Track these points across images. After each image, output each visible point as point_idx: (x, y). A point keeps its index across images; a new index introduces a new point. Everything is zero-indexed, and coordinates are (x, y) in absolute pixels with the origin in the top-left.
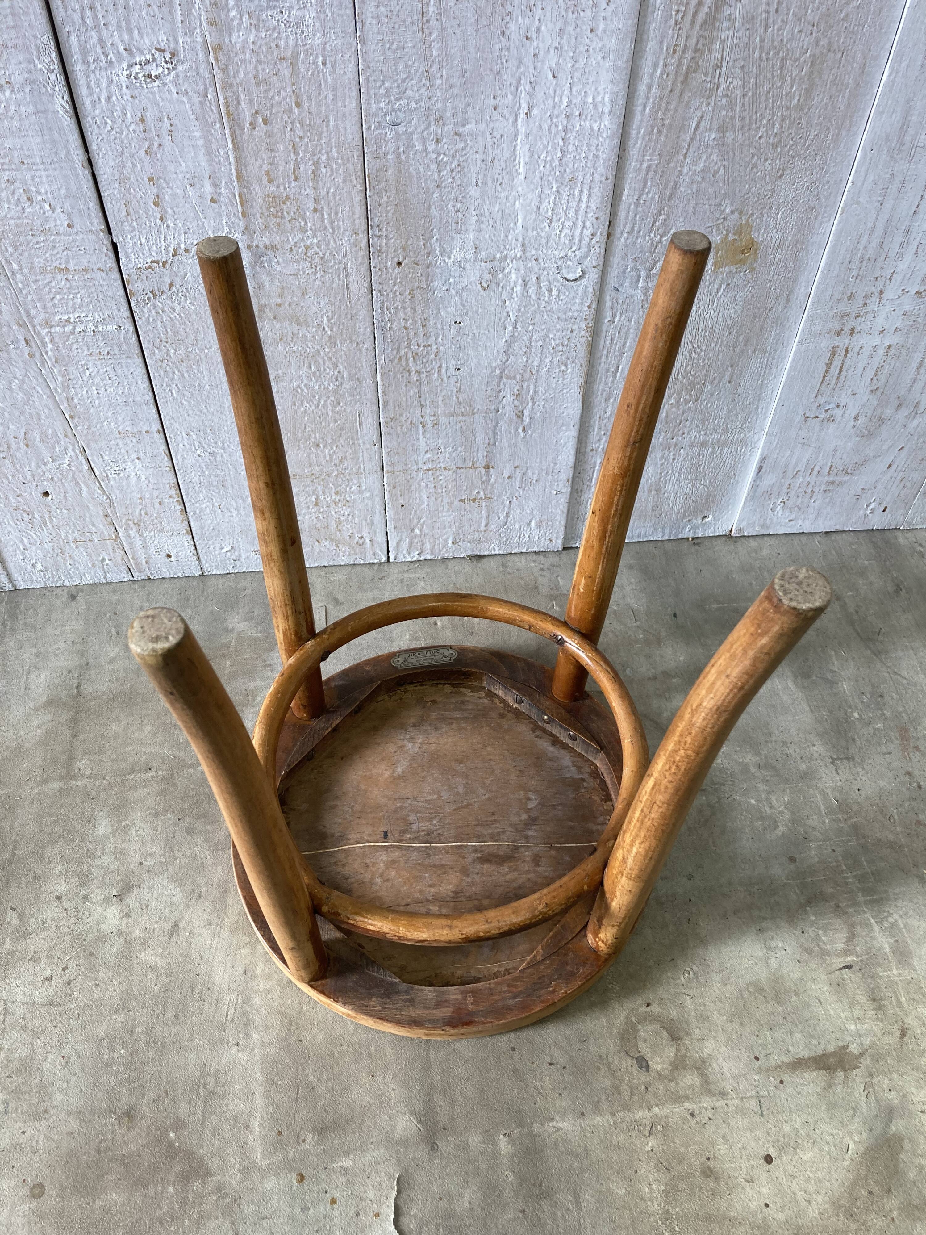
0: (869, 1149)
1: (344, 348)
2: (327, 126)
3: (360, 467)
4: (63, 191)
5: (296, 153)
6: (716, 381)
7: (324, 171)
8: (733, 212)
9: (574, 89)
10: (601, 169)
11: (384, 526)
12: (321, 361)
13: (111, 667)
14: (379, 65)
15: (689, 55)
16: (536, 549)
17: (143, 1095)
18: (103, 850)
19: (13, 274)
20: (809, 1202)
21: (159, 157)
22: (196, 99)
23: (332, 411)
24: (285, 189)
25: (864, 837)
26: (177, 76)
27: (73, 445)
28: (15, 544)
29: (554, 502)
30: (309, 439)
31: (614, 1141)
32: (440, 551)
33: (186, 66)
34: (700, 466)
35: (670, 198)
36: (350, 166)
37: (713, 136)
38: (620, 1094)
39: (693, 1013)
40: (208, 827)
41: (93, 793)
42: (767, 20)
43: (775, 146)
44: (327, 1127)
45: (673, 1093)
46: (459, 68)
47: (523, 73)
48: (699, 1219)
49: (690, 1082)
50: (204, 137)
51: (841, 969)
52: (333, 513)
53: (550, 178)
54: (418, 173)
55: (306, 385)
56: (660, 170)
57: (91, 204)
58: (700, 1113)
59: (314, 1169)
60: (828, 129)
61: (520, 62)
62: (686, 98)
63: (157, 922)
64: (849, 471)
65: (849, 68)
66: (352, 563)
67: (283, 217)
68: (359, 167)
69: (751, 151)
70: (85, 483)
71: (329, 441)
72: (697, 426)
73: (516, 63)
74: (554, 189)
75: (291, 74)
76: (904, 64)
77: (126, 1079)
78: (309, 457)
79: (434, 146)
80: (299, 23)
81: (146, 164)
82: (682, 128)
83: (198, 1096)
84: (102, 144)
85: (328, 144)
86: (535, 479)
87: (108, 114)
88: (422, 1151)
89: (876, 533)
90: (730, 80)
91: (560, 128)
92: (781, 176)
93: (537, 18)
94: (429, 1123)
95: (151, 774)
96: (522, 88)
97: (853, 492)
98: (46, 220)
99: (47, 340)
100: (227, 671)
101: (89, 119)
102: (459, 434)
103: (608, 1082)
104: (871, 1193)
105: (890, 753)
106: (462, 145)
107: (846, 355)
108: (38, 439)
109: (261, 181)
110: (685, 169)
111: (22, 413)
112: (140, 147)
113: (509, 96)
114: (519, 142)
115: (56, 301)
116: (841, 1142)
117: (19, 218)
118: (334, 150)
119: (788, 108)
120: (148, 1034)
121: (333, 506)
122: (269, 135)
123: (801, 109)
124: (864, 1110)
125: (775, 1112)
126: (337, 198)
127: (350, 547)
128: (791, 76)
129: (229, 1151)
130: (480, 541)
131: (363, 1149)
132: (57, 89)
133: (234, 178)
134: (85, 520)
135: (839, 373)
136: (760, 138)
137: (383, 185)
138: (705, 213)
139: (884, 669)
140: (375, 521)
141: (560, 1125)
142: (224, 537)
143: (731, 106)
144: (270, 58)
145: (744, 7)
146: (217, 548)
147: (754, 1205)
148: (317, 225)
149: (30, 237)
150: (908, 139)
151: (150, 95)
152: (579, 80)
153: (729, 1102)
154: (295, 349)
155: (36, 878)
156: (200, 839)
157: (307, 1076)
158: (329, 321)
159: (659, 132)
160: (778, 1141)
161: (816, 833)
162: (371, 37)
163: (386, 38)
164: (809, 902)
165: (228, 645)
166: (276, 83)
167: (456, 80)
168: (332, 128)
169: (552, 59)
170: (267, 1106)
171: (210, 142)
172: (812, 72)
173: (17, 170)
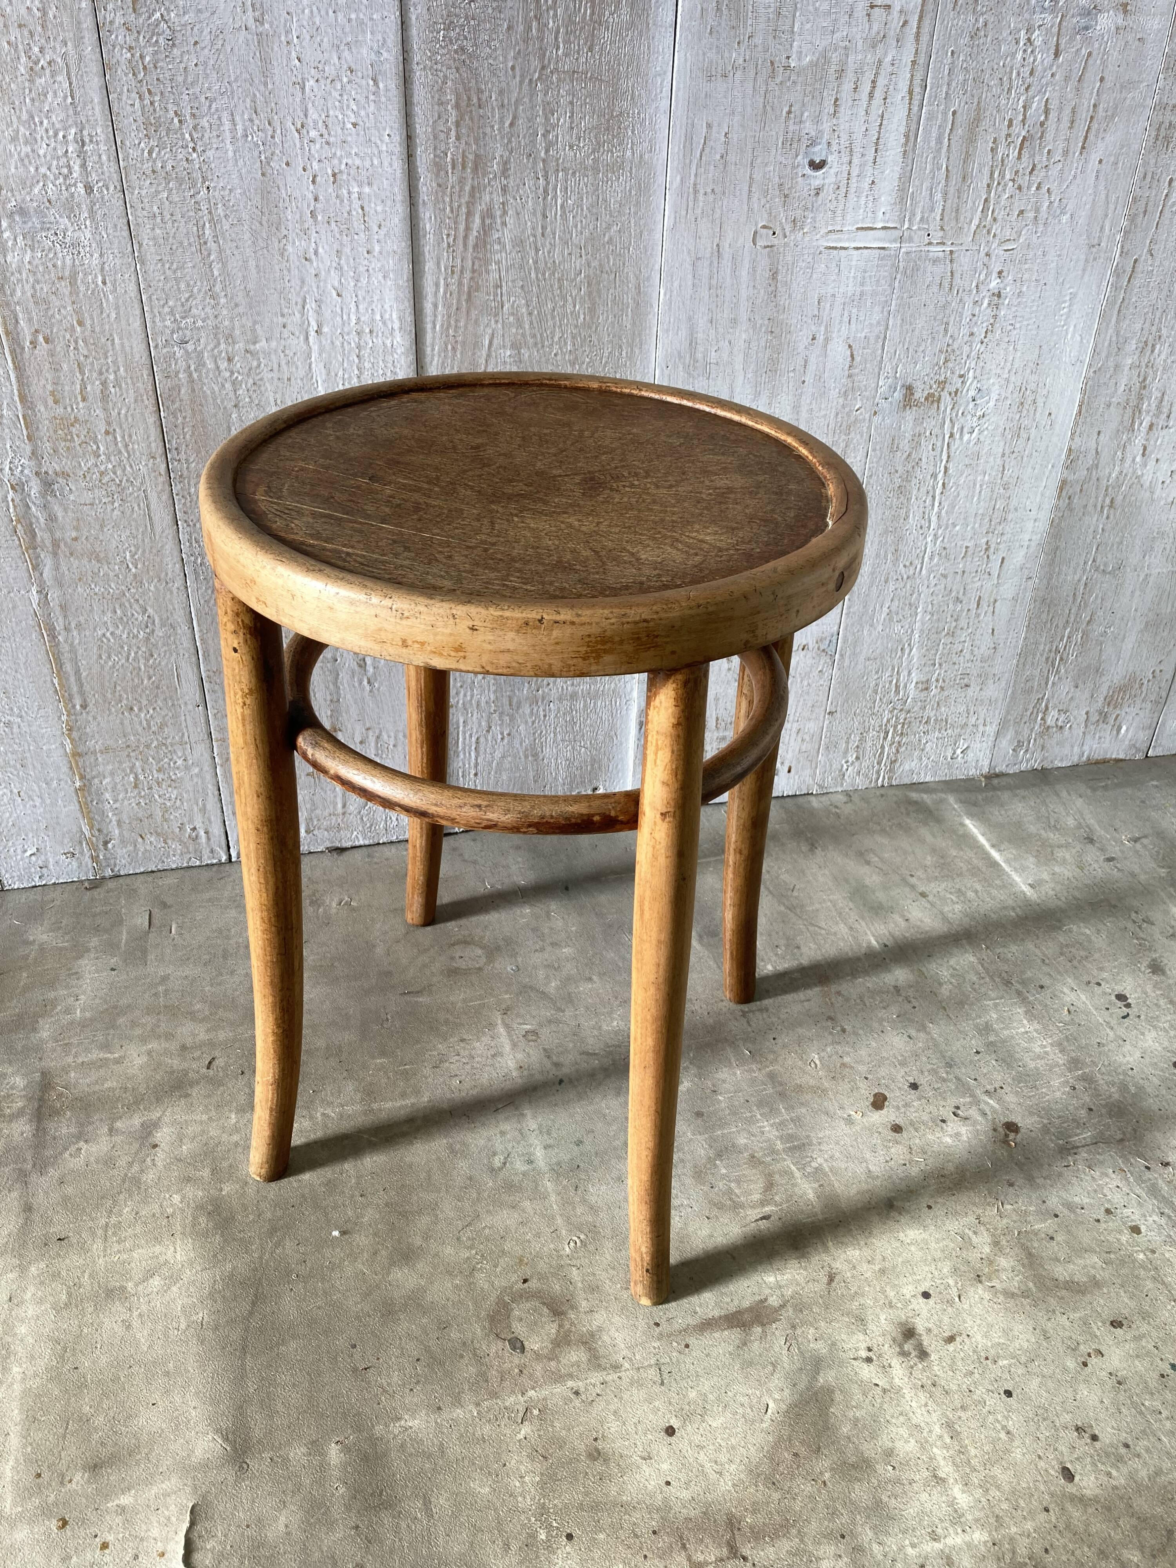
0: (793, 1406)
1: (152, 588)
2: (113, 344)
3: (183, 734)
5: (82, 373)
7: (113, 390)
9: (361, 307)
11: (219, 811)
12: (127, 604)
14: (161, 284)
15: (468, 275)
20: (720, 1474)
23: (145, 665)
24: (72, 409)
25: (782, 1084)
30: (121, 701)
31: (478, 1433)
34: (575, 723)
36: (140, 385)
37: (508, 353)
38: (487, 1381)
39: (580, 1285)
42: (535, 243)
44: (104, 1462)
45: (553, 1373)
46: (242, 287)
47: (308, 292)
48: (583, 1510)
49: (574, 1359)
51: (757, 1220)
52: (157, 797)
54: (213, 393)
55: (112, 634)
58: (587, 1390)
59: (81, 1512)
60: (621, 347)
61: (303, 282)
62: (474, 316)
65: (626, 288)
66: (185, 865)
67: (72, 440)
68: (150, 387)
71: (144, 702)
73: (299, 283)
75: (71, 294)
76: (676, 284)
78: (122, 723)
79: (226, 364)
80: (76, 244)
82: (477, 345)
85: (115, 362)
86: (392, 744)
88: (229, 1474)
89: (788, 800)
90: (512, 299)
91: (353, 345)
93: (313, 241)
94: (238, 1440)
96: (307, 306)
103: (472, 1370)
104: (796, 1455)
105: (808, 1000)
106: (255, 364)
109: (46, 401)
113: (296, 313)
114: (313, 359)
116: (759, 1402)
119: (576, 326)
121: (155, 787)
122: (52, 354)
124: (785, 1365)
125: (678, 1378)
126: (130, 419)
127: (181, 841)
128: (571, 296)
130: (339, 829)
131: (148, 1482)
133: (16, 398)
136: (555, 355)
137: (177, 405)
139: (800, 922)
140: (209, 807)
141: (410, 1424)
142: (26, 835)
143: (519, 324)
144: (47, 277)
145: (511, 231)
146: (19, 851)
147: (651, 1486)
148: (111, 450)
150: (699, 356)
152: (364, 299)
153: (622, 1374)
154: (97, 590)
157: (81, 1407)
158: (132, 556)
159: (453, 348)
160: (682, 1409)
161: (726, 1086)
162: (149, 257)
163: (165, 259)
164: (719, 1155)
165: (26, 957)
166: (55, 302)
167: (240, 298)
168: (117, 347)
169: (334, 279)
170: (24, 1446)
172: (591, 292)
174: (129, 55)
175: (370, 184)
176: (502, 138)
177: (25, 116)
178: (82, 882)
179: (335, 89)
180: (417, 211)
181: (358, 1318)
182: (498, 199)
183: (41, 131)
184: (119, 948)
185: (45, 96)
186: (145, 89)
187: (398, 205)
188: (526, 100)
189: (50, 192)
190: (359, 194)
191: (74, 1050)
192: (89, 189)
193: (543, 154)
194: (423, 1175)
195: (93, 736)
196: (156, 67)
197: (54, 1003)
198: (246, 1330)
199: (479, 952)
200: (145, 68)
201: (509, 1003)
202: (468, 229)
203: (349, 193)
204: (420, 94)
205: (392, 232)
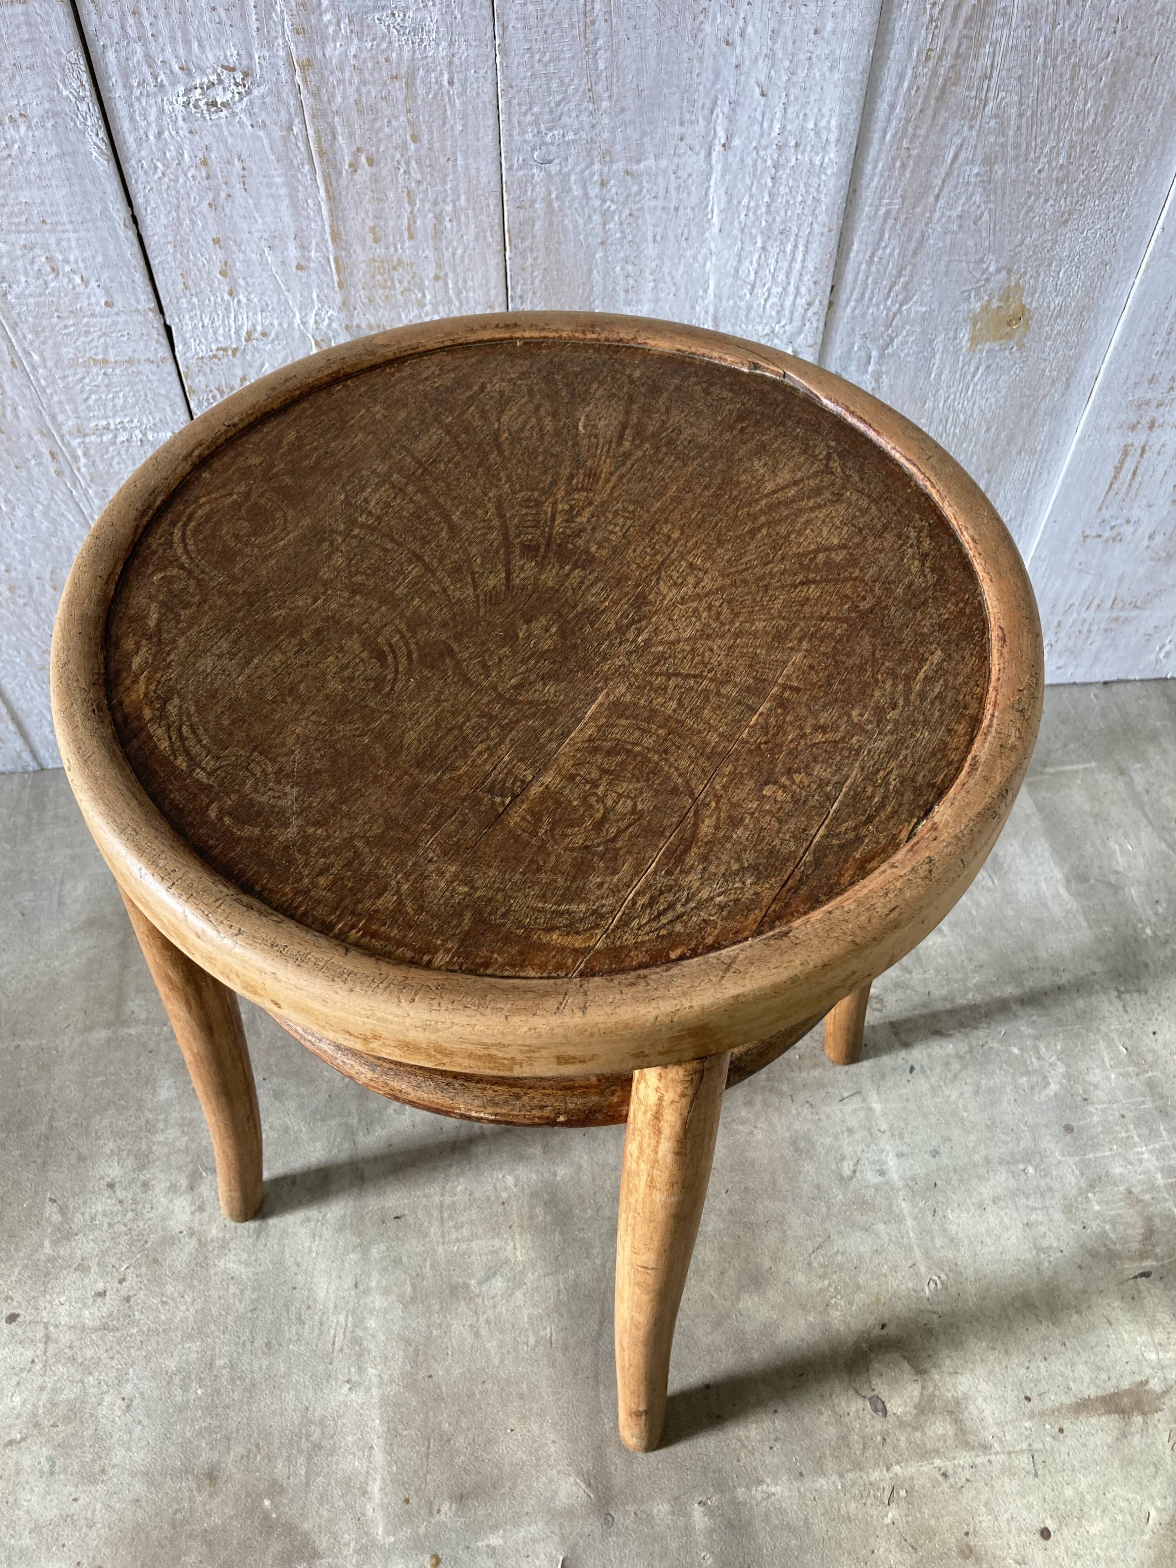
2: (454, 166)
4: (99, 259)
5: (412, 203)
7: (449, 225)
8: (998, 271)
9: (790, 110)
10: (823, 218)
14: (525, 83)
15: (947, 62)
17: (229, 1450)
18: (166, 1120)
19: (34, 368)
21: (227, 211)
22: (277, 134)
24: (396, 250)
25: (1162, 1098)
26: (252, 103)
33: (263, 89)
35: (915, 253)
36: (483, 218)
37: (976, 170)
38: (849, 1447)
39: (942, 1337)
40: (302, 1089)
41: (152, 1045)
42: (1055, 14)
43: (1059, 182)
44: (469, 1493)
45: (918, 1446)
46: (634, 85)
47: (721, 91)
49: (941, 1431)
50: (287, 184)
51: (1136, 1277)
53: (754, 231)
54: (576, 226)
56: (902, 218)
57: (137, 275)
58: (955, 1473)
59: (452, 1549)
60: (1133, 158)
61: (717, 76)
62: (941, 120)
64: (1138, 605)
65: (1165, 78)
67: (393, 287)
68: (497, 220)
69: (1027, 189)
73: (711, 76)
74: (759, 244)
75: (406, 98)
77: (206, 1428)
79: (597, 190)
80: (417, 29)
81: (210, 221)
82: (935, 160)
83: (300, 1451)
84: (151, 196)
85: (455, 189)
87: (159, 154)
88: (593, 1525)
89: (1171, 683)
90: (1002, 94)
91: (769, 163)
92: (1066, 222)
93: (742, 15)
94: (600, 1486)
96: (718, 110)
97: (1142, 631)
98: (77, 296)
99: (80, 452)
101: (133, 162)
103: (833, 1430)
106: (635, 188)
107: (1142, 455)
109: (364, 240)
110: (936, 216)
111: (48, 547)
112: (202, 199)
113: (701, 120)
114: (712, 183)
115: (91, 402)
116: (1140, 1509)
117: (40, 295)
119: (1079, 131)
120: (231, 1368)
122: (375, 179)
123: (1098, 133)
124: (1169, 1467)
125: (1053, 1471)
126: (467, 261)
128: (1085, 89)
129: (342, 1524)
131: (516, 1522)
132: (89, 123)
133: (328, 237)
135: (1132, 479)
136: (1040, 171)
137: (528, 243)
138: (960, 272)
141: (773, 1489)
143: (1002, 129)
144: (377, 76)
148: (439, 298)
149: (55, 320)
151: (215, 129)
152: (796, 99)
153: (992, 1457)
155: (81, 1158)
156: (292, 1105)
157: (440, 1424)
159: (904, 166)
160: (1057, 1509)
161: (1099, 1093)
162: (515, 45)
163: (536, 47)
164: (1092, 1186)
166: (386, 110)
167: (629, 101)
168: (460, 169)
169: (761, 71)
170: (389, 1465)
171: (296, 189)
172: (1114, 84)
173: (36, 231)
181: (709, 1351)
194: (767, 1178)
198: (596, 1355)
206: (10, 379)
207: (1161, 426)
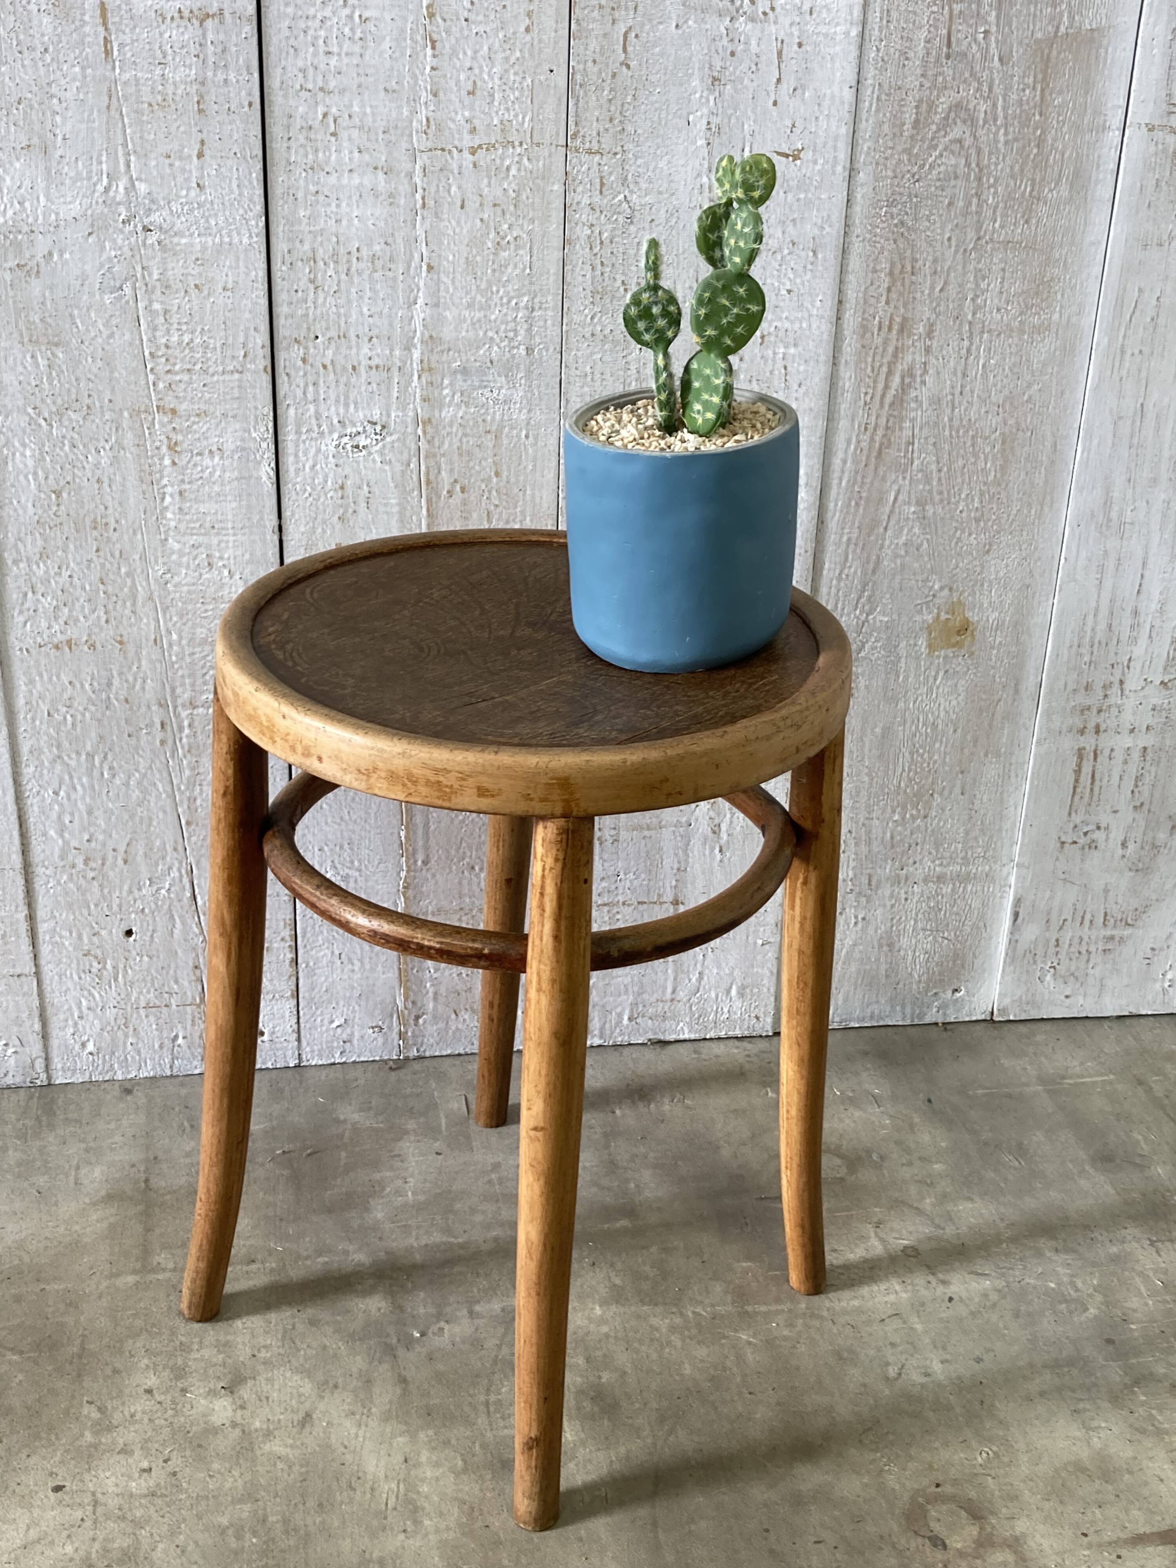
2: (524, 495)
4: (247, 555)
6: (946, 792)
8: (942, 588)
10: (799, 541)
13: (188, 1160)
15: (880, 432)
16: (738, 1033)
18: (201, 1342)
19: (170, 645)
21: (351, 524)
22: (398, 467)
26: (384, 446)
27: (181, 863)
28: (70, 1009)
29: (759, 957)
30: (463, 859)
32: (612, 1033)
33: (395, 437)
34: (940, 910)
35: (874, 572)
37: (913, 509)
40: (339, 1318)
42: (953, 402)
50: (399, 504)
56: (861, 544)
60: (1030, 505)
62: (882, 473)
63: (282, 1413)
64: (1130, 921)
65: (1041, 447)
69: (954, 525)
70: (181, 917)
72: (930, 853)
75: (494, 446)
76: (1096, 442)
78: (460, 883)
80: (508, 401)
81: (337, 529)
82: (880, 501)
84: (297, 511)
85: (523, 512)
87: (309, 481)
90: (923, 455)
92: (988, 552)
95: (254, 1267)
97: (1140, 955)
98: (222, 585)
99: (186, 723)
100: (342, 1163)
101: (290, 486)
102: (643, 854)
107: (1095, 759)
108: (141, 853)
110: (887, 543)
111: (132, 816)
112: (334, 513)
115: (207, 677)
117: (194, 584)
118: (528, 519)
119: (985, 484)
120: (285, 1523)
122: (464, 503)
123: (999, 485)
128: (983, 453)
130: (664, 1018)
132: (264, 456)
134: (167, 973)
135: (1092, 783)
136: (961, 512)
138: (912, 589)
142: (337, 1003)
145: (929, 389)
146: (326, 1022)
149: (199, 605)
150: (1114, 515)
151: (355, 464)
155: (116, 1371)
156: (329, 1330)
159: (857, 504)
161: (1138, 1315)
164: (1136, 1382)
165: (341, 1137)
166: (479, 454)
168: (528, 498)
171: (405, 509)
172: (1004, 450)
173: (205, 534)
174: (589, 232)
175: (795, 345)
176: (931, 302)
177: (483, 286)
178: (385, 1062)
179: (776, 260)
180: (837, 371)
182: (919, 358)
183: (495, 298)
184: (440, 1132)
185: (506, 267)
186: (598, 262)
187: (821, 365)
188: (960, 267)
189: (493, 354)
190: (784, 354)
191: (414, 1233)
192: (529, 350)
193: (970, 317)
194: (812, 1379)
195: (428, 896)
196: (611, 242)
197: (382, 1184)
199: (838, 1161)
200: (602, 243)
201: (880, 1216)
202: (887, 387)
203: (775, 353)
204: (855, 263)
205: (811, 391)
206: (148, 653)
207: (1105, 731)
